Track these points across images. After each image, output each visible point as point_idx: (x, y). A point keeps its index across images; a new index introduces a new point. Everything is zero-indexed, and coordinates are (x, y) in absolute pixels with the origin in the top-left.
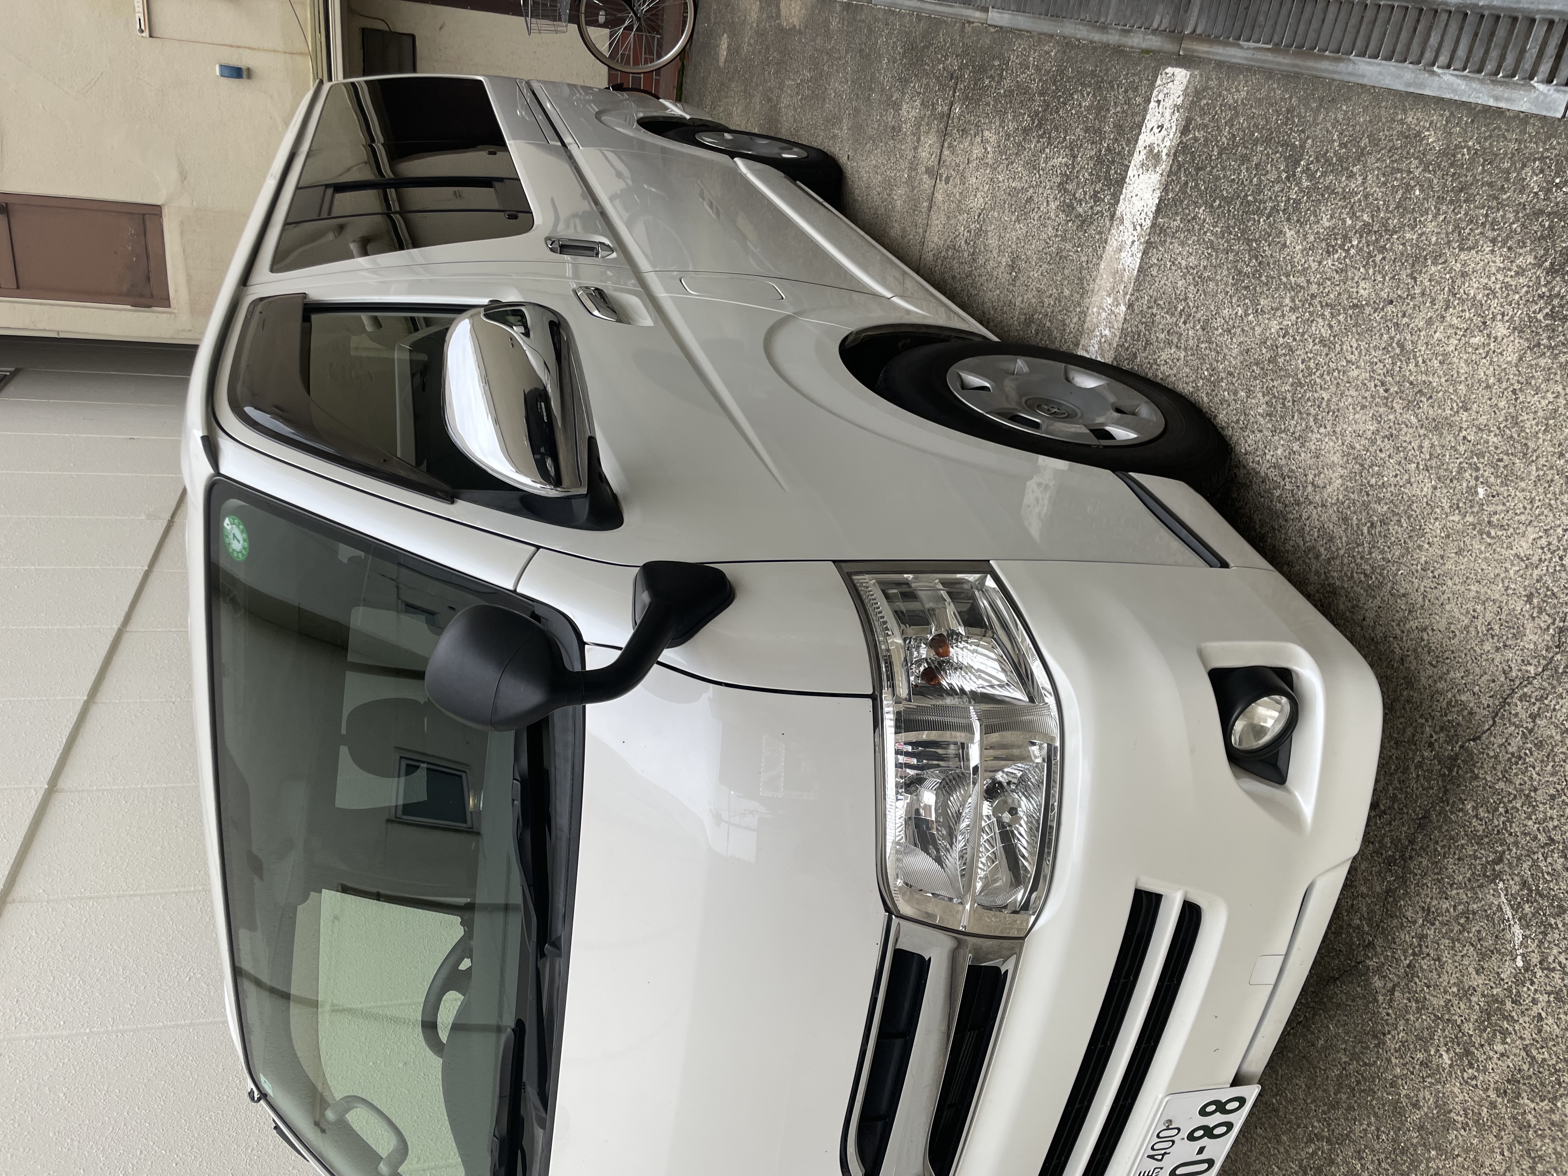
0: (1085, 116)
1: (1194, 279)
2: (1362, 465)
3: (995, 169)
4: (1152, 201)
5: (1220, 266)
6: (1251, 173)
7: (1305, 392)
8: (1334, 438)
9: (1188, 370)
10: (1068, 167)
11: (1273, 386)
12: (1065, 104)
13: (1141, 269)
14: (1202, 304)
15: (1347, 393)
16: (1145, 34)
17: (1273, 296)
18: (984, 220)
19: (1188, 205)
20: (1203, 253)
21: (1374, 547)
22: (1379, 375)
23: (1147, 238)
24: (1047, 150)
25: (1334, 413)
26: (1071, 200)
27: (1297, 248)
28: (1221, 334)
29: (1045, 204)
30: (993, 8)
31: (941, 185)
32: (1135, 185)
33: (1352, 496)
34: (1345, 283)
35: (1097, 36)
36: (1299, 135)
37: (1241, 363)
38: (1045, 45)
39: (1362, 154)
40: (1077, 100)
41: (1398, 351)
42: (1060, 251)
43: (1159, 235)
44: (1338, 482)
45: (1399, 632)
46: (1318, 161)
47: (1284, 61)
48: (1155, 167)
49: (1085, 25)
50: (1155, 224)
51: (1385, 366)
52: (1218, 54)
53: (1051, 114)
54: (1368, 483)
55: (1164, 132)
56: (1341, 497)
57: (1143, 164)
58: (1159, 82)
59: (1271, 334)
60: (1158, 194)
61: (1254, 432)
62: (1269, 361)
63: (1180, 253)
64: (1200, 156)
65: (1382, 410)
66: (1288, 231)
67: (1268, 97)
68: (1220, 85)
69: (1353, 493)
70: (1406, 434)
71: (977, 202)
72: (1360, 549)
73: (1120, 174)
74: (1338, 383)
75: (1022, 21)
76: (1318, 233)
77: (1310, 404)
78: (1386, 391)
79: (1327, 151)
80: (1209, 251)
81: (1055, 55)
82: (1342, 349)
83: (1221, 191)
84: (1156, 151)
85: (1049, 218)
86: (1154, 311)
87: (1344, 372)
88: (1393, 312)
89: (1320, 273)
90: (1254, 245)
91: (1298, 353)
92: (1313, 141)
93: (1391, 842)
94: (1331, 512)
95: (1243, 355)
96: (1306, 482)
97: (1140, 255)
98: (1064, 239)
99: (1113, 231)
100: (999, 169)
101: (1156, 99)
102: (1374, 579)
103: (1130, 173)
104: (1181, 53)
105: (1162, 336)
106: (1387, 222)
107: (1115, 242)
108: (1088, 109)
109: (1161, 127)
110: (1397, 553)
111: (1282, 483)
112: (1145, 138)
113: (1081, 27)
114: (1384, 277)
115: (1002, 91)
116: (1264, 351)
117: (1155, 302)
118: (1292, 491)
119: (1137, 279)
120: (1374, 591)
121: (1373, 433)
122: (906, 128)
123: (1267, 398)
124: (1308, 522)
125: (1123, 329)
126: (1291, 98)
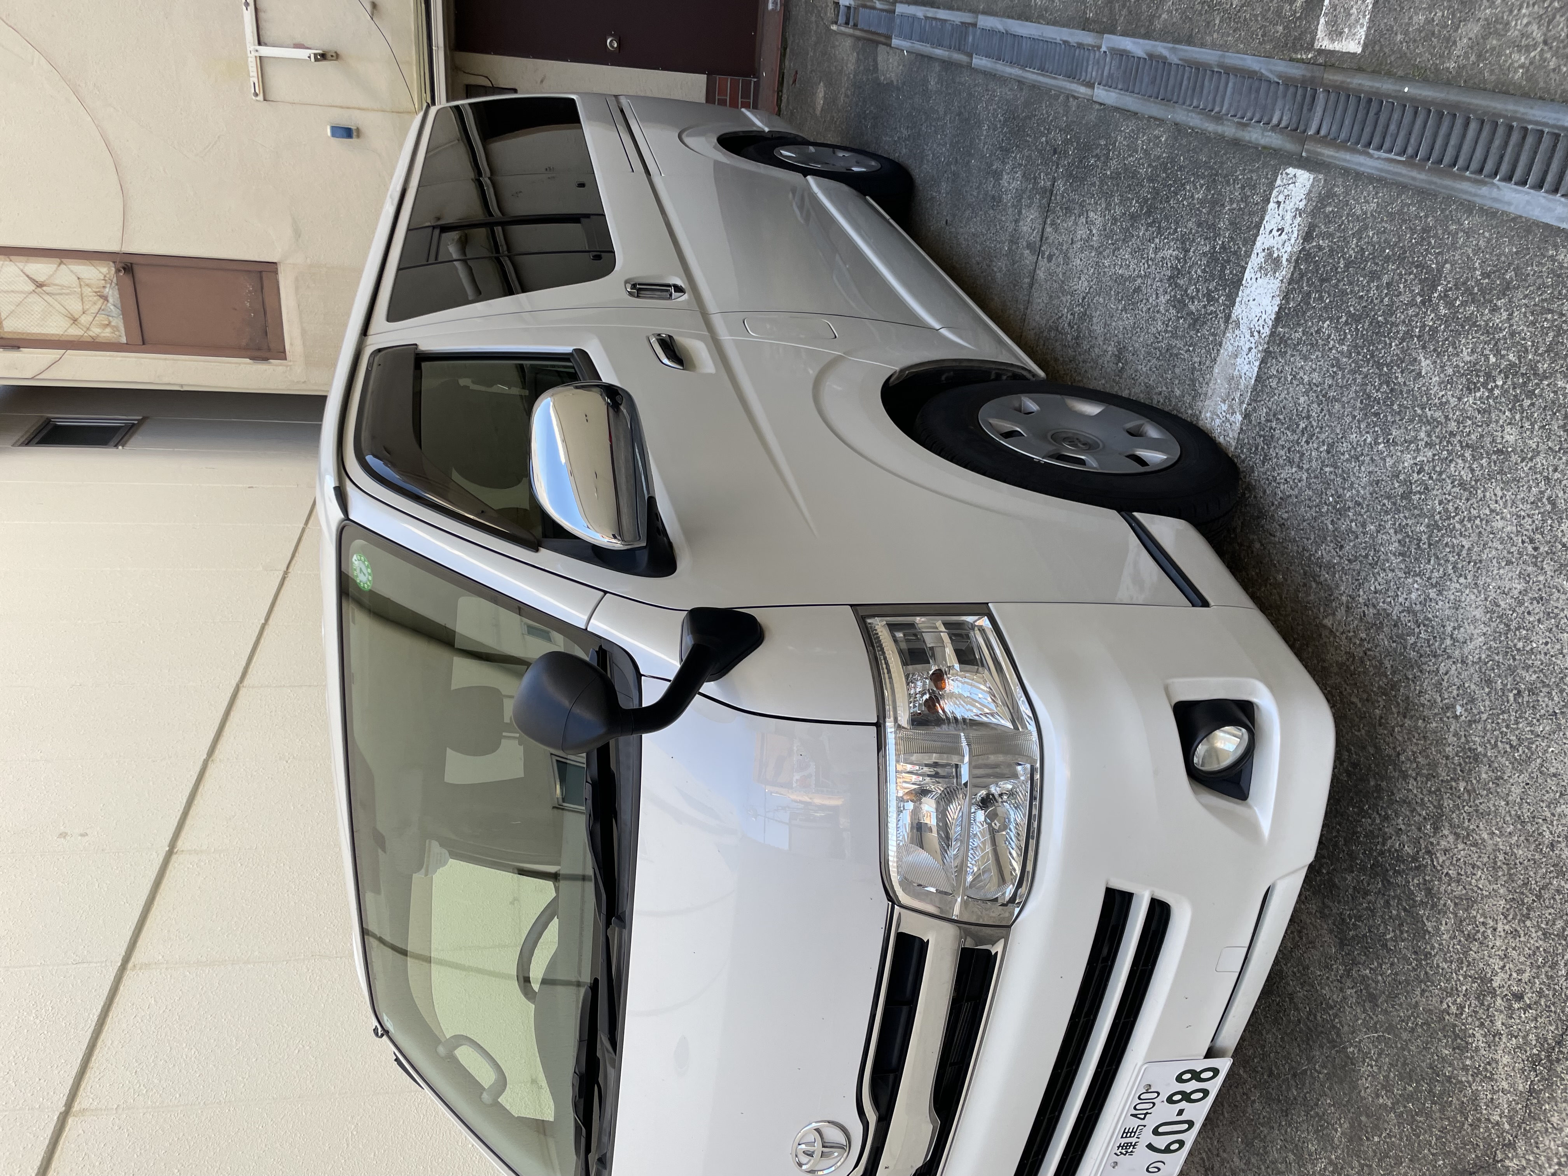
0: (1198, 209)
1: (1317, 397)
2: (1507, 625)
3: (1101, 253)
4: (1272, 309)
5: (1348, 387)
6: (1382, 292)
7: (1442, 536)
8: (1475, 591)
9: (1310, 493)
10: (1179, 261)
11: (1407, 524)
12: (1176, 194)
13: (1258, 378)
14: (1327, 425)
15: (1490, 544)
16: (1264, 130)
17: (1406, 428)
18: (1089, 304)
19: (1311, 318)
20: (1328, 371)
21: (1521, 717)
22: (1527, 530)
23: (1266, 346)
24: (1157, 240)
25: (1475, 563)
26: (1181, 295)
27: (1434, 379)
28: (1347, 460)
29: (1154, 296)
30: (1099, 84)
31: (1043, 263)
32: (1253, 289)
33: (1497, 658)
34: (1488, 425)
35: (1211, 127)
36: (1436, 258)
37: (1371, 494)
38: (1154, 130)
39: (1508, 288)
40: (1190, 191)
41: (1549, 507)
42: (1169, 348)
43: (1279, 345)
44: (1480, 640)
45: (1549, 815)
46: (1457, 289)
47: (1419, 177)
48: (1275, 273)
49: (1199, 113)
50: (1275, 332)
51: (1533, 522)
52: (1345, 160)
53: (1161, 202)
54: (1515, 645)
55: (1284, 237)
56: (1483, 656)
57: (1261, 267)
58: (1278, 182)
59: (1404, 468)
60: (1277, 301)
61: (1384, 570)
62: (1402, 497)
63: (1302, 367)
64: (1324, 266)
65: (1530, 569)
66: (1423, 359)
67: (1400, 212)
68: (1347, 193)
69: (1498, 654)
70: (1558, 599)
71: (1082, 285)
72: (1506, 716)
73: (1236, 275)
74: (1480, 532)
75: (1130, 102)
76: (1457, 366)
77: (1448, 550)
78: (1536, 549)
79: (1467, 279)
80: (1335, 369)
81: (1166, 140)
82: (1484, 496)
83: (1348, 307)
84: (1275, 255)
85: (1158, 312)
86: (1274, 425)
87: (1487, 522)
88: (1543, 465)
89: (1460, 410)
90: (1385, 369)
91: (1435, 492)
92: (1452, 266)
93: (1536, 1040)
94: (1472, 671)
95: (1373, 486)
96: (1444, 633)
97: (1257, 363)
98: (1174, 336)
99: (1228, 335)
100: (1105, 253)
101: (1275, 200)
102: (1521, 752)
103: (1247, 275)
104: (1304, 154)
105: (1282, 453)
106: (1536, 366)
107: (1230, 347)
108: (1202, 202)
109: (1281, 230)
110: (1547, 728)
111: (1417, 630)
112: (1263, 241)
113: (1194, 115)
114: (1532, 425)
115: (1109, 173)
116: (1397, 485)
117: (1274, 415)
118: (1428, 641)
119: (1254, 389)
120: (1521, 765)
121: (1520, 593)
122: (1007, 198)
123: (1400, 537)
124: (1446, 678)
125: (1238, 439)
126: (1426, 216)
